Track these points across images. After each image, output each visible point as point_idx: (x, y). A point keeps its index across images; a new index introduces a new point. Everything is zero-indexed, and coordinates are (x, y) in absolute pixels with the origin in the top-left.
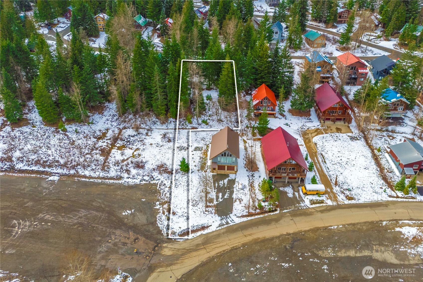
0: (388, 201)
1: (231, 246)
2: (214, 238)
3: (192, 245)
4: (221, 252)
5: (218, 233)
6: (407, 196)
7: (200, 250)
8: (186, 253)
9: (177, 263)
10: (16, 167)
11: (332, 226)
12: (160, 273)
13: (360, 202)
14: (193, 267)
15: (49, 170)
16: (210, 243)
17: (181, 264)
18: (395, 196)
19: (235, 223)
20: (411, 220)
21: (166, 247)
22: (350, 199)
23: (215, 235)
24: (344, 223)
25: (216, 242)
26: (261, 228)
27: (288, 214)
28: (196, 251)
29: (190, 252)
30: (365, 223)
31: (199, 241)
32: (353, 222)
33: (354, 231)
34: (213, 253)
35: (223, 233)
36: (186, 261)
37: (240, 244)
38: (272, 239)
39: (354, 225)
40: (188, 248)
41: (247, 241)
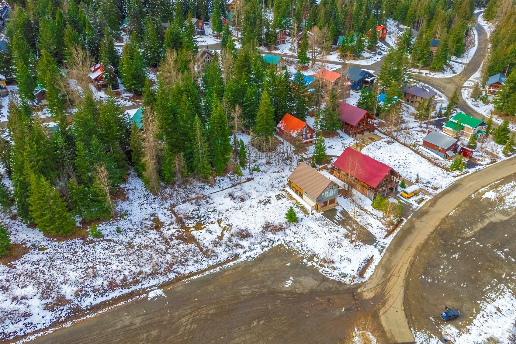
0: (457, 181)
1: (408, 263)
2: (389, 264)
3: (380, 278)
4: (406, 271)
5: (386, 259)
6: (463, 172)
7: (391, 278)
8: (383, 287)
9: (387, 299)
10: (82, 307)
11: (449, 214)
12: (385, 314)
13: (444, 188)
14: (402, 294)
15: (139, 287)
16: (391, 269)
17: (392, 297)
18: (456, 175)
19: (388, 245)
20: (483, 187)
21: (363, 292)
22: (436, 189)
23: (387, 261)
24: (453, 208)
25: (394, 266)
26: (411, 238)
27: (414, 219)
28: (389, 281)
29: (385, 284)
30: (464, 201)
31: (381, 272)
32: (457, 204)
33: (464, 210)
34: (403, 275)
35: (391, 256)
36: (391, 292)
37: (411, 258)
38: (426, 242)
39: (459, 206)
40: (380, 283)
41: (414, 253)
